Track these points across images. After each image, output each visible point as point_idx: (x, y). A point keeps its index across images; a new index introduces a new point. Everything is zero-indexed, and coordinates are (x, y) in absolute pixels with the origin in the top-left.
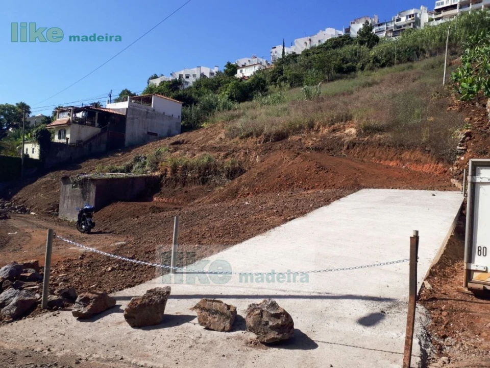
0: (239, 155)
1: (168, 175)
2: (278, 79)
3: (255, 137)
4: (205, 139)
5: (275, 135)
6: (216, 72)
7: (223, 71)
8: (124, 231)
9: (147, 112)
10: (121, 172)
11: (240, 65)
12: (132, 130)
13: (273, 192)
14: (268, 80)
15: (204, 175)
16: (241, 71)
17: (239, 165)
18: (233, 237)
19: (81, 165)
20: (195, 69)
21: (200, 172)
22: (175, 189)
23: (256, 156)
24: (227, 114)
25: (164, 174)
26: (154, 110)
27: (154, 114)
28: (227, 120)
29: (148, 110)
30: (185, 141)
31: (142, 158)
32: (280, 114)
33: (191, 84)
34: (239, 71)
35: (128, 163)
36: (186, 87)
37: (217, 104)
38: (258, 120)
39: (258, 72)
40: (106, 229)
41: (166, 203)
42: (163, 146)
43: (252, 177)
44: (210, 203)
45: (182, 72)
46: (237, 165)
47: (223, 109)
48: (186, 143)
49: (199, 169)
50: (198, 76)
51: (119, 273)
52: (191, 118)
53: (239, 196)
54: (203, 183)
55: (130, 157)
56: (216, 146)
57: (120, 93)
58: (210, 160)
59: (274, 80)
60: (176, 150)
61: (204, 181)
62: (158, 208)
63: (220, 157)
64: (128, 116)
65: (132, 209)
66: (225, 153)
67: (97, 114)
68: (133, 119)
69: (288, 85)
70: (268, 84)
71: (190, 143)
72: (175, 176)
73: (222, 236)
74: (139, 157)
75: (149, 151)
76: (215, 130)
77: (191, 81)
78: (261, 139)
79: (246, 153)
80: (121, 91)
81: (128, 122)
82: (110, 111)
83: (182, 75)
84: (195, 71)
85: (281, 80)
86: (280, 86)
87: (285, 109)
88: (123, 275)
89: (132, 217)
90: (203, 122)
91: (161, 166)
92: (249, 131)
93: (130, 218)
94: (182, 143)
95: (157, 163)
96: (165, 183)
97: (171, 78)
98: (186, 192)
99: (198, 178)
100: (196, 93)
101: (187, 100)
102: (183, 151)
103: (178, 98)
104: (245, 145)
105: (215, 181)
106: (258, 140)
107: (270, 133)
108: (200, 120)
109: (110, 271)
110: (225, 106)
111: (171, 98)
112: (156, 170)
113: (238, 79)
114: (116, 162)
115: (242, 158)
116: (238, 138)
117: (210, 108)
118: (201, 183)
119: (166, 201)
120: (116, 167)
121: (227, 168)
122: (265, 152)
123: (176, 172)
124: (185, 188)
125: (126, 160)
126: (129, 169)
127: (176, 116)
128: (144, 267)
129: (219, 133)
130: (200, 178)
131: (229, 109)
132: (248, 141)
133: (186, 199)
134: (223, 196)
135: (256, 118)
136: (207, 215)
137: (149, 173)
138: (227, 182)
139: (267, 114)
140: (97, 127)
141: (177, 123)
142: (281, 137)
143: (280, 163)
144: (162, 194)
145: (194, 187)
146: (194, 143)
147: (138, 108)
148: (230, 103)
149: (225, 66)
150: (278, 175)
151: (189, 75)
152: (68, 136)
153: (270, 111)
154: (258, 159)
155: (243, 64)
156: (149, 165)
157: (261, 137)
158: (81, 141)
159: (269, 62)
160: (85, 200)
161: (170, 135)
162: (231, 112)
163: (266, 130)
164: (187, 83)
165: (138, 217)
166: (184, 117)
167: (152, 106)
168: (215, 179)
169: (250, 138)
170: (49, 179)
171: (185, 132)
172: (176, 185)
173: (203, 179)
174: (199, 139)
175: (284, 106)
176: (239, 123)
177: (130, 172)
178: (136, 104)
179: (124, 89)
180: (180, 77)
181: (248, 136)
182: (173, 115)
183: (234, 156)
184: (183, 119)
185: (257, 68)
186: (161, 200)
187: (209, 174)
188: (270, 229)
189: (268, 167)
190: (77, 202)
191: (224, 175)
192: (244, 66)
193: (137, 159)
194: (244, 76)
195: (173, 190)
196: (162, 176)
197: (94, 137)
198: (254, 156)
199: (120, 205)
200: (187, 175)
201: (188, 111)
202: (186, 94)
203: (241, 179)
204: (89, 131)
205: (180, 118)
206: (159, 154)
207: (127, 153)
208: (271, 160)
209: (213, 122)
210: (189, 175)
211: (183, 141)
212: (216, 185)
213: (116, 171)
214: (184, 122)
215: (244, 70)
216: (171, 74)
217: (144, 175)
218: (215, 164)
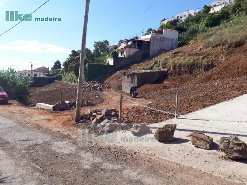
0: (211, 57)
1: (171, 70)
2: (237, 11)
3: (221, 46)
4: (191, 50)
5: (235, 44)
6: (198, 12)
7: (202, 11)
8: (151, 97)
9: (161, 39)
10: (148, 70)
11: (212, 6)
12: (154, 48)
13: (234, 77)
14: (230, 12)
15: (191, 69)
16: (213, 9)
17: (212, 62)
18: (209, 102)
19: (131, 67)
20: (186, 12)
21: (188, 68)
22: (175, 77)
23: (223, 57)
24: (204, 34)
25: (169, 70)
26: (164, 37)
27: (164, 39)
28: (204, 38)
29: (161, 37)
30: (180, 52)
31: (158, 62)
32: (238, 31)
33: (183, 21)
34: (211, 9)
35: (151, 65)
36: (180, 22)
37: (198, 30)
38: (223, 36)
39: (224, 8)
40: (142, 96)
41: (170, 84)
42: (168, 55)
43: (220, 69)
44: (194, 84)
45: (179, 15)
46: (210, 63)
47: (202, 32)
48: (181, 52)
49: (188, 66)
50: (187, 16)
51: (150, 116)
52: (183, 39)
53: (212, 80)
54: (190, 74)
55: (152, 62)
56: (197, 53)
57: (147, 30)
58: (194, 61)
59: (234, 11)
60: (175, 57)
61: (191, 73)
62: (166, 87)
63: (200, 59)
64: (151, 42)
65: (154, 87)
66: (203, 56)
67: (137, 42)
68: (153, 43)
69: (244, 13)
70: (230, 14)
71: (183, 53)
72: (175, 70)
73: (202, 101)
74: (157, 62)
75: (161, 58)
76: (197, 44)
77: (183, 19)
78: (225, 47)
79: (216, 56)
80: (148, 29)
81: (151, 45)
82: (143, 40)
83: (178, 17)
84: (185, 13)
85: (239, 11)
86: (239, 14)
87: (242, 28)
88: (152, 117)
89: (154, 91)
90: (190, 41)
91: (168, 65)
92: (218, 43)
93: (153, 91)
94: (179, 53)
95: (166, 64)
96: (170, 74)
97: (172, 19)
98: (181, 78)
99: (187, 71)
100: (186, 25)
101: (181, 30)
102: (179, 57)
103: (177, 29)
104: (215, 51)
105: (197, 72)
106: (224, 47)
107: (232, 43)
108: (188, 39)
109: (146, 115)
110: (203, 31)
111: (173, 29)
112: (165, 68)
113: (211, 14)
114: (146, 65)
115: (213, 59)
116: (211, 47)
117: (194, 32)
118: (189, 73)
119: (170, 83)
120: (146, 67)
121: (204, 65)
122: (228, 54)
123: (175, 68)
124: (180, 77)
125: (150, 64)
126: (152, 68)
127: (175, 39)
128: (162, 114)
129: (199, 45)
130: (189, 71)
131: (206, 31)
132: (217, 49)
133: (181, 82)
134: (202, 80)
135: (222, 35)
136: (193, 90)
137: (162, 69)
138: (204, 72)
139: (229, 32)
140: (137, 48)
141: (175, 42)
142: (239, 44)
143: (239, 60)
144: (168, 80)
145: (185, 76)
146: (185, 52)
147: (156, 37)
148: (206, 28)
149: (203, 8)
150: (237, 68)
151: (182, 16)
152: (125, 54)
153: (232, 30)
154: (223, 59)
155: (215, 5)
156: (161, 65)
157: (226, 46)
158: (130, 56)
159: (231, 1)
160: (133, 83)
161: (172, 49)
162: (207, 33)
163: (229, 41)
164: (181, 20)
165: (157, 91)
166: (179, 39)
167: (163, 35)
168: (197, 71)
169: (218, 47)
170: (118, 74)
171: (180, 47)
172: (175, 75)
173: (190, 71)
174: (188, 50)
175: (241, 26)
176: (212, 39)
177: (152, 69)
178: (155, 35)
179: (149, 28)
180: (177, 18)
181: (217, 46)
182: (173, 39)
183: (208, 58)
184: (179, 40)
185: (223, 6)
186: (168, 83)
187: (194, 69)
188: (232, 98)
189: (230, 63)
190: (129, 84)
191: (202, 69)
192: (215, 6)
193: (156, 63)
194: (215, 12)
195: (174, 78)
196: (168, 71)
197: (136, 54)
198: (221, 57)
199: (148, 85)
200: (181, 70)
201: (181, 35)
202: (181, 26)
203: (213, 70)
204: (134, 51)
205: (178, 39)
206: (166, 59)
207: (151, 60)
208: (232, 59)
209: (196, 40)
210: (182, 69)
211: (179, 51)
212: (198, 74)
213: (146, 69)
214: (179, 41)
215: (215, 8)
216: (173, 17)
217: (159, 70)
218: (197, 63)
